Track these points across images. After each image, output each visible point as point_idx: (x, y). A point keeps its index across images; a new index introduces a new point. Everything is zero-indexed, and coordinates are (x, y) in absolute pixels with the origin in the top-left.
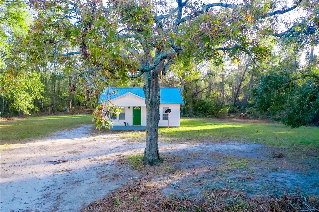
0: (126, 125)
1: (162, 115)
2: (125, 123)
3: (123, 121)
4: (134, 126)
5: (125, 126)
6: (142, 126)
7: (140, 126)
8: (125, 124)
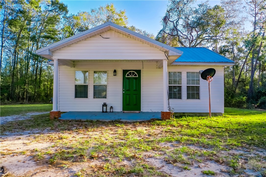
0: (108, 110)
1: (186, 88)
2: (105, 105)
3: (101, 101)
4: (125, 112)
5: (106, 112)
6: (144, 113)
7: (138, 112)
8: (105, 108)
